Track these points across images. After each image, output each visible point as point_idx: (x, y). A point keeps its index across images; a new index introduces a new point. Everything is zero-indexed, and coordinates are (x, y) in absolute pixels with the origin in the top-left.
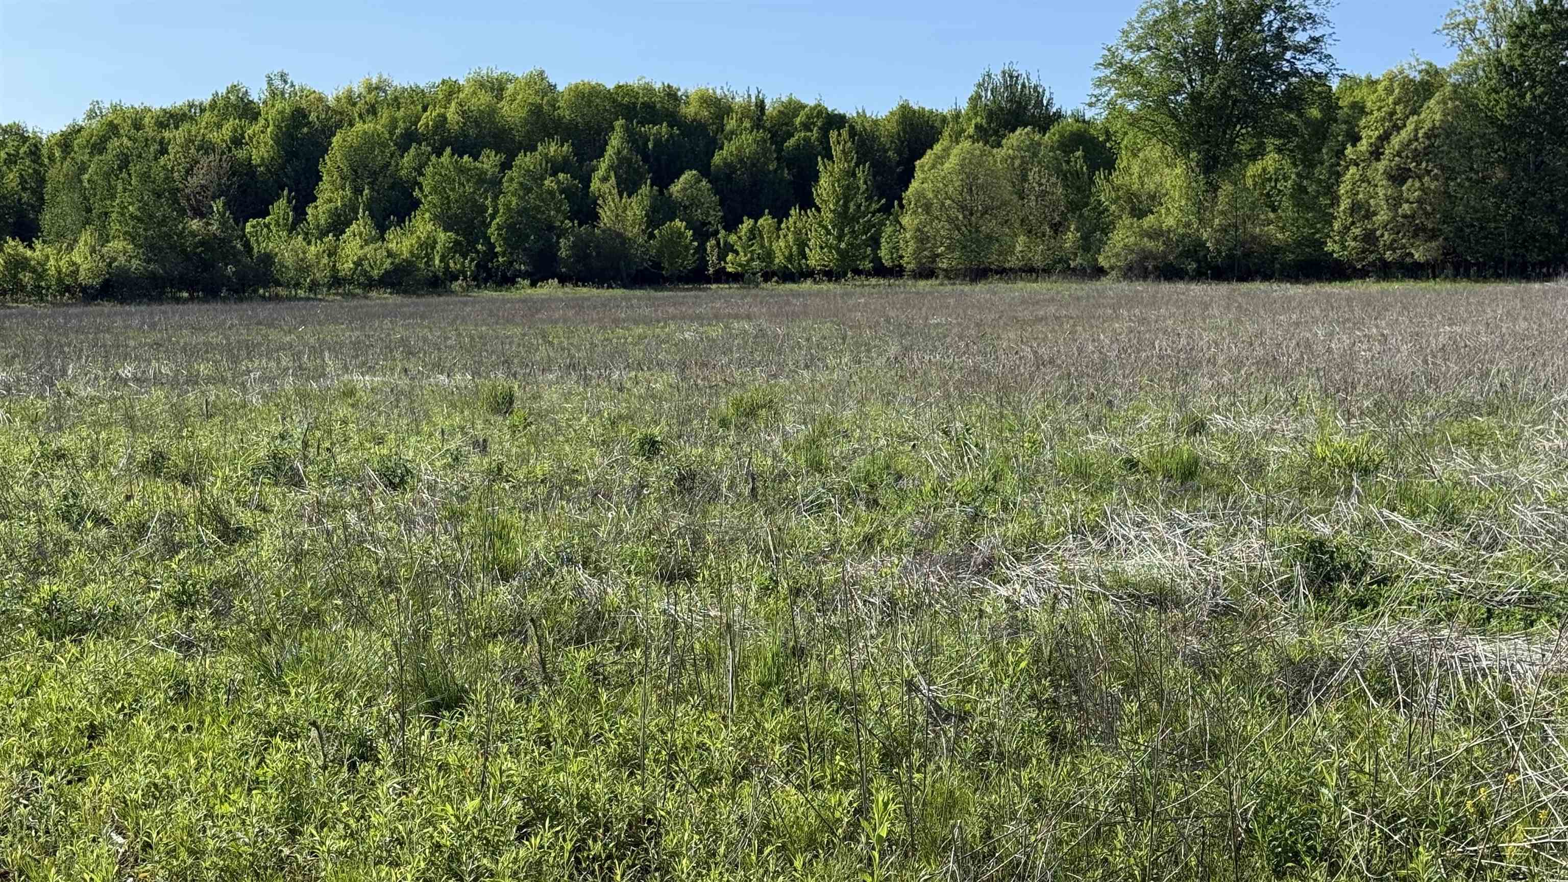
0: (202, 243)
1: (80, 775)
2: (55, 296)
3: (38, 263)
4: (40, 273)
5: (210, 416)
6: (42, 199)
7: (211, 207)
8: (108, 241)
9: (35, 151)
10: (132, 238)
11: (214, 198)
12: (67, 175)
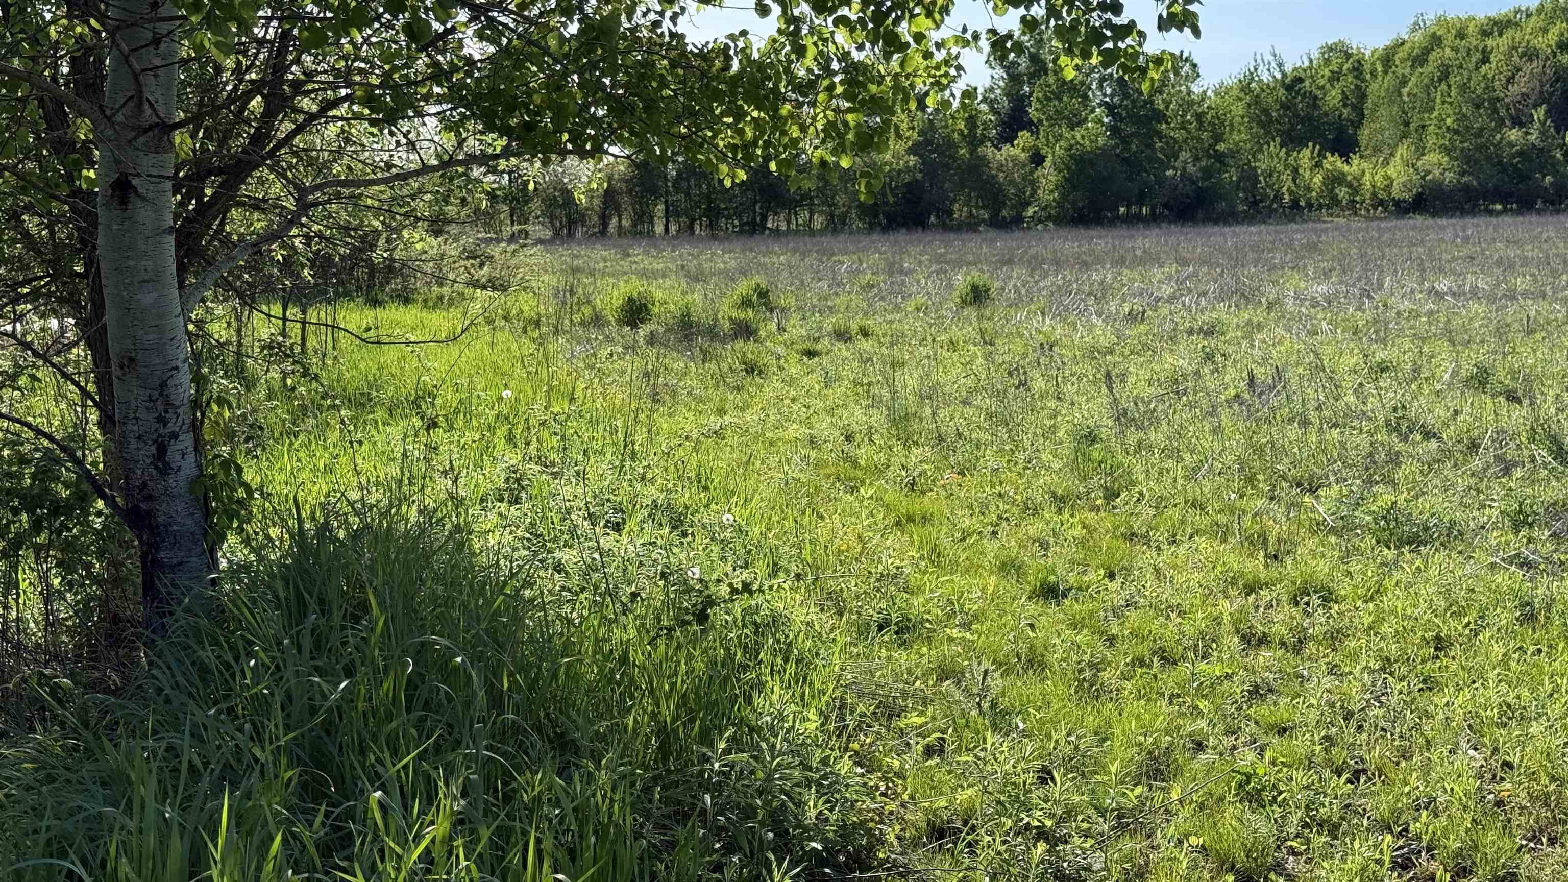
0: (1521, 153)
1: (1429, 684)
2: (1369, 211)
3: (1355, 178)
4: (1355, 188)
5: (1531, 332)
6: (1363, 114)
7: (1532, 115)
8: (1424, 154)
9: (1357, 69)
10: (1447, 151)
11: (1536, 106)
12: (1388, 90)
